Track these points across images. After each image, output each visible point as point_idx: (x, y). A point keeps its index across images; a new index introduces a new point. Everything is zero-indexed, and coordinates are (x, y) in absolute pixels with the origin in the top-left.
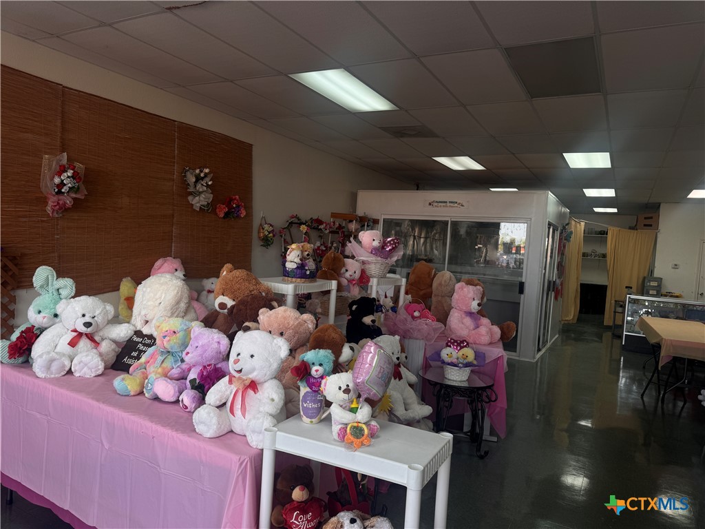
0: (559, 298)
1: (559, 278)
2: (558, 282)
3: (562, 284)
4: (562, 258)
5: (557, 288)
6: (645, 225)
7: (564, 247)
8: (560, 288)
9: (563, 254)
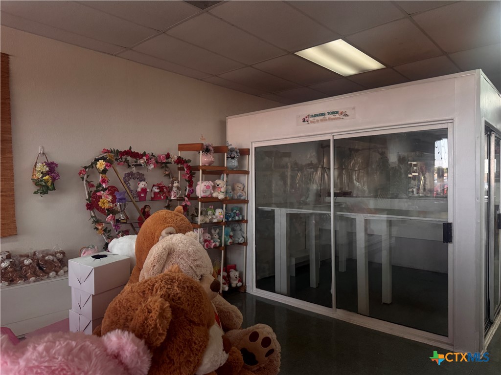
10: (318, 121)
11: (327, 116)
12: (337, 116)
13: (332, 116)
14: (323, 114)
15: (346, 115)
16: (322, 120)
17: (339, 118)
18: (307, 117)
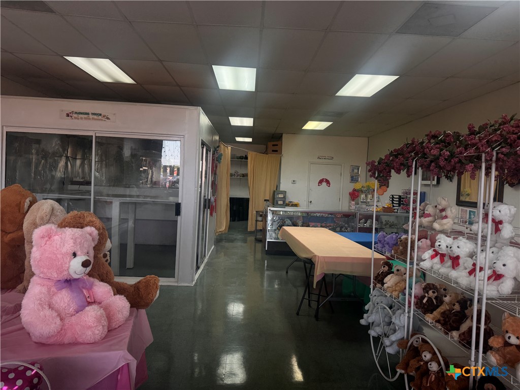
0: (214, 214)
1: (213, 195)
2: (213, 199)
3: (215, 201)
4: (215, 178)
5: (212, 205)
6: (273, 151)
7: (216, 167)
8: (214, 204)
9: (215, 174)
10: (82, 118)
11: (91, 116)
12: (100, 117)
13: (95, 117)
14: (88, 114)
15: (108, 118)
16: (85, 118)
17: (102, 120)
18: (70, 113)
